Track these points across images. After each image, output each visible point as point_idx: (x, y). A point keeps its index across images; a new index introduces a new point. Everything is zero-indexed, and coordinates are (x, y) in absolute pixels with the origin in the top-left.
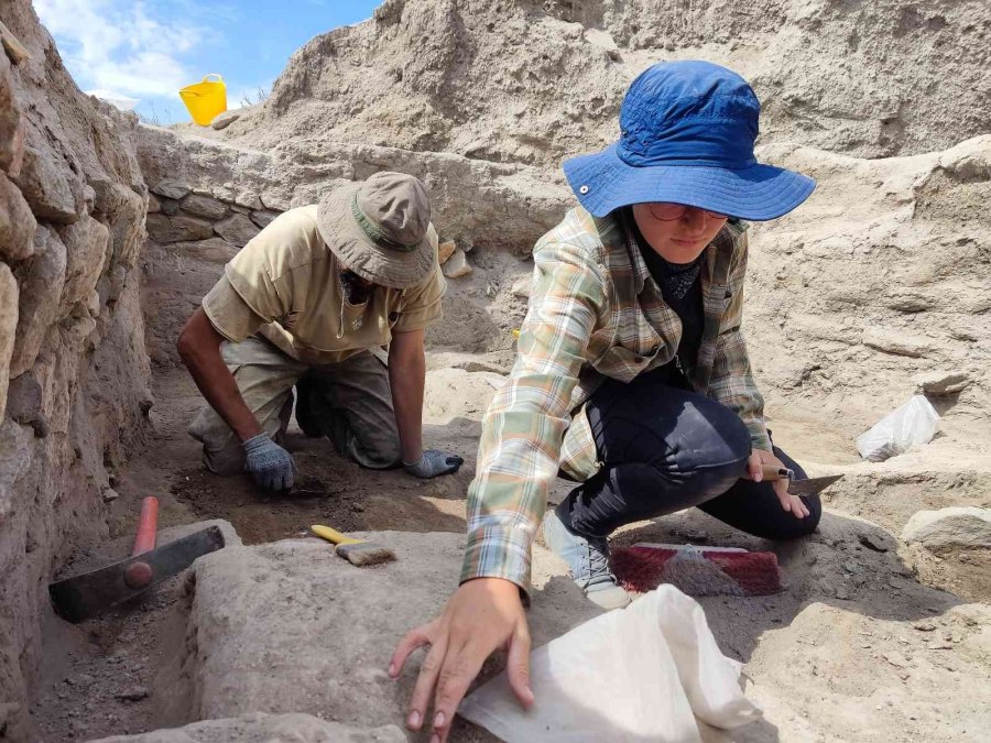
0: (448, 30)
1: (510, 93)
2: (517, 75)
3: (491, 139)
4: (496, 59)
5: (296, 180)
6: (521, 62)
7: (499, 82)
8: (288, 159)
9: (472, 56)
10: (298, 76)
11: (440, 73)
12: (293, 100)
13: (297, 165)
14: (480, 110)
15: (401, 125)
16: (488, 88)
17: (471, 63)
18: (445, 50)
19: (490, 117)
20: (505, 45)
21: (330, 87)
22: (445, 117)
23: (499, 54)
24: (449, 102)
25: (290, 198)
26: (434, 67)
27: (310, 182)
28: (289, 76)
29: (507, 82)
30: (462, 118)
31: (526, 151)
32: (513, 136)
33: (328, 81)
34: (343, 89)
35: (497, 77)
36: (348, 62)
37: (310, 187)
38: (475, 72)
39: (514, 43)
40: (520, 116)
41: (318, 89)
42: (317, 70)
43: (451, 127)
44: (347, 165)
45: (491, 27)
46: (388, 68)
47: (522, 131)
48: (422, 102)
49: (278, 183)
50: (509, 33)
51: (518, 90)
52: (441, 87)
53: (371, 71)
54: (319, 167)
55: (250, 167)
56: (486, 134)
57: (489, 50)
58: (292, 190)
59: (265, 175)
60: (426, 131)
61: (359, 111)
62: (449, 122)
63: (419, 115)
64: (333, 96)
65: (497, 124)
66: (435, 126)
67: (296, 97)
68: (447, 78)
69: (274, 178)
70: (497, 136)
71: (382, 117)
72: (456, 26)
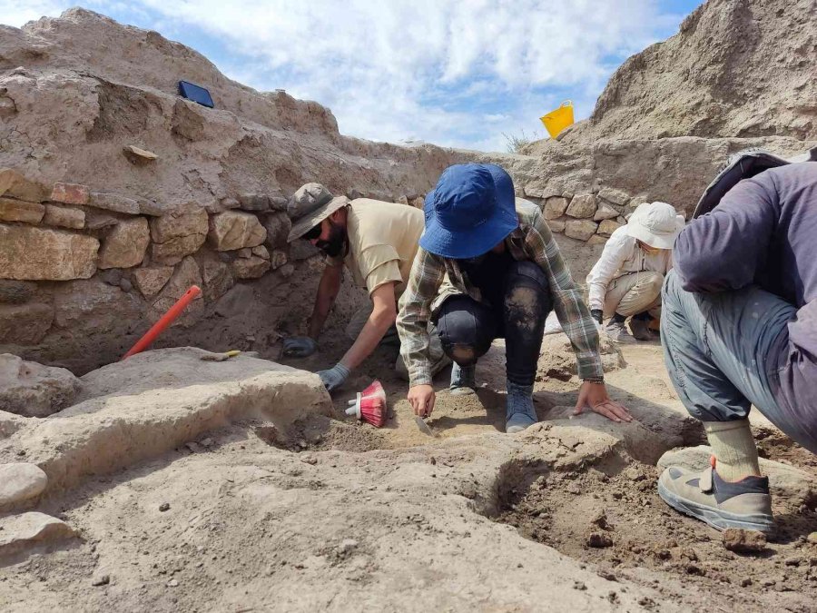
0: (730, 27)
1: (793, 69)
2: (802, 51)
3: (767, 114)
4: (781, 41)
5: (550, 174)
6: (807, 37)
7: (782, 61)
8: (547, 161)
9: (755, 44)
10: (611, 91)
11: (721, 66)
12: (607, 110)
13: (553, 164)
14: (760, 90)
15: (683, 116)
16: (769, 69)
17: (753, 50)
18: (726, 46)
19: (769, 94)
20: (791, 26)
21: (634, 95)
22: (724, 103)
23: (784, 35)
24: (727, 89)
25: (544, 188)
26: (715, 61)
27: (560, 175)
28: (605, 92)
29: (790, 60)
30: (739, 101)
31: (801, 121)
32: (790, 109)
33: (636, 90)
34: (643, 95)
35: (781, 57)
36: (654, 72)
37: (560, 178)
38: (756, 57)
39: (800, 22)
40: (801, 89)
41: (625, 98)
42: (627, 84)
43: (730, 109)
44: (589, 159)
45: (780, 13)
46: (681, 70)
47: (800, 103)
48: (704, 93)
49: (537, 178)
50: (796, 14)
51: (801, 64)
52: (721, 77)
53: (668, 75)
54: (572, 162)
55: (519, 169)
56: (762, 112)
57: (773, 35)
58: (546, 182)
59: (529, 173)
60: (705, 117)
61: (652, 110)
62: (728, 105)
63: (699, 104)
64: (635, 101)
65: (775, 100)
66: (711, 112)
67: (608, 108)
68: (727, 69)
69: (535, 175)
70: (774, 111)
71: (667, 112)
72: (741, 22)
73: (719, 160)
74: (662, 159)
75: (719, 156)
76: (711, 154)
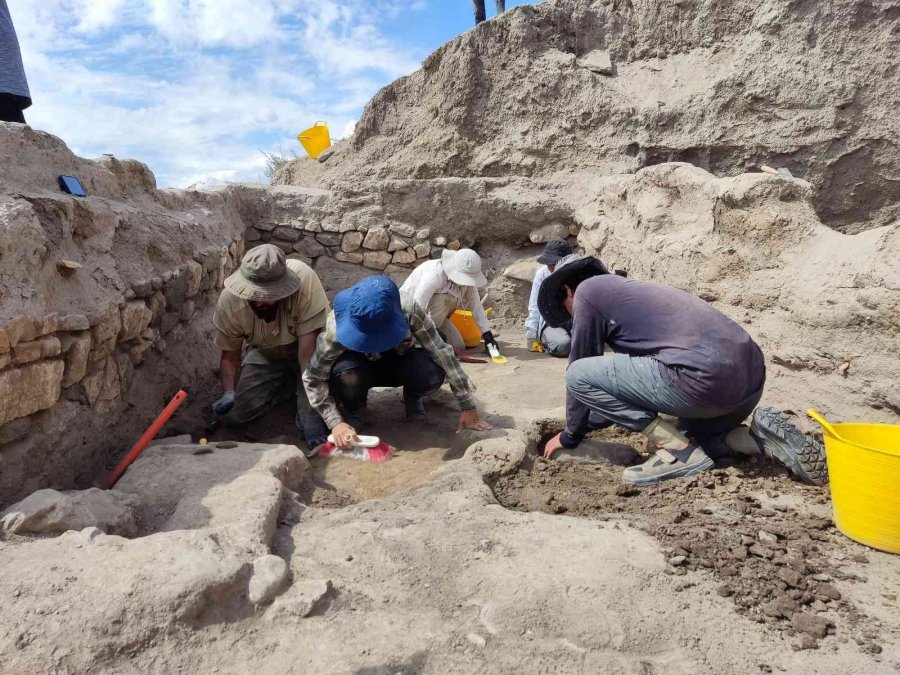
0: (468, 75)
1: (518, 116)
2: (523, 102)
3: (503, 153)
4: (508, 91)
5: (344, 210)
6: (526, 91)
7: (510, 108)
8: (339, 196)
9: (489, 91)
10: (369, 120)
11: (464, 108)
12: (367, 138)
13: (345, 200)
14: (495, 131)
15: (437, 150)
16: (501, 114)
17: (488, 96)
18: (467, 91)
19: (504, 136)
20: (513, 79)
21: (391, 125)
22: (469, 141)
23: (509, 87)
24: (472, 129)
25: (340, 222)
26: (458, 104)
27: (353, 210)
28: (363, 121)
29: (515, 108)
30: (481, 140)
31: (529, 161)
32: (520, 150)
33: (390, 121)
34: (399, 126)
35: (508, 104)
36: (404, 105)
37: (353, 214)
38: (491, 103)
39: (520, 77)
40: (525, 133)
41: (383, 128)
42: (383, 114)
43: (474, 147)
44: (377, 196)
45: (504, 66)
46: (429, 107)
47: (526, 145)
48: (452, 131)
49: (332, 213)
50: (517, 69)
51: (524, 113)
52: (466, 117)
53: (419, 110)
54: (362, 198)
55: (314, 205)
56: (499, 151)
57: (500, 85)
58: (341, 217)
59: (323, 209)
60: (455, 153)
61: (409, 142)
62: (472, 143)
63: (450, 141)
64: (392, 132)
65: (508, 141)
66: (461, 149)
67: (369, 135)
68: (469, 111)
69: (329, 210)
70: (508, 151)
71: (424, 145)
72: (476, 71)
73: (480, 198)
74: (437, 197)
75: (479, 194)
76: (474, 192)
